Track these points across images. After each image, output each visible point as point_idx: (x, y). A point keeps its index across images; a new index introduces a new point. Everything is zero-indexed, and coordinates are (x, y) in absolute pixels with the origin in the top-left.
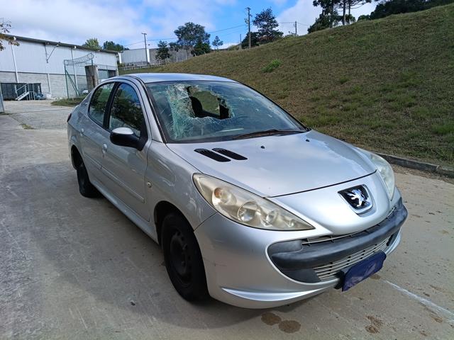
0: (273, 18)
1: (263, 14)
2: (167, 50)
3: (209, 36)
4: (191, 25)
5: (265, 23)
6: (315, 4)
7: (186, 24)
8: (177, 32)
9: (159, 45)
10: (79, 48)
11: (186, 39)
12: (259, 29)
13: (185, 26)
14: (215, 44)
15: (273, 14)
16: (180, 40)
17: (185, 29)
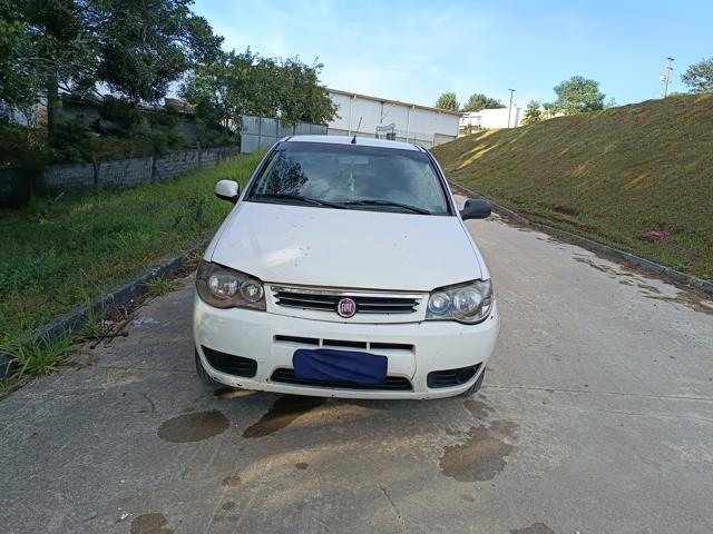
2: (538, 113)
3: (602, 97)
4: (580, 80)
7: (573, 79)
8: (558, 90)
9: (528, 106)
10: (417, 107)
11: (571, 99)
12: (692, 88)
13: (571, 81)
16: (560, 100)
17: (569, 85)
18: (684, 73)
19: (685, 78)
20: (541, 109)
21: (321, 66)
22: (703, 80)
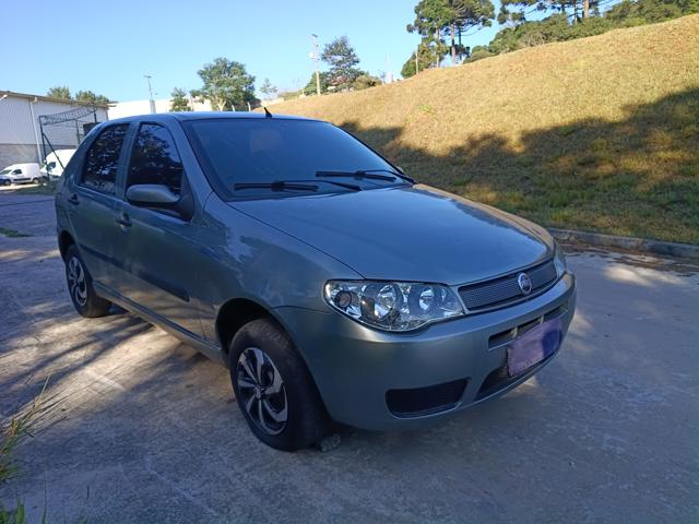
0: (352, 50)
1: (336, 45)
2: (186, 102)
3: (252, 80)
4: (224, 62)
5: (339, 58)
6: (410, 29)
7: (217, 61)
8: (202, 74)
9: (173, 95)
10: (40, 98)
11: (219, 84)
12: (331, 67)
13: (214, 64)
14: (264, 90)
15: (351, 44)
16: (207, 87)
17: (214, 68)
18: (322, 52)
19: (324, 57)
20: (188, 97)
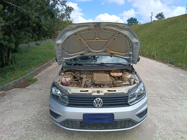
1: (159, 14)
3: (138, 22)
8: (128, 21)
12: (158, 19)
15: (163, 14)
16: (128, 23)
17: (130, 19)
18: (156, 16)
19: (156, 17)
21: (73, 20)
22: (160, 17)
